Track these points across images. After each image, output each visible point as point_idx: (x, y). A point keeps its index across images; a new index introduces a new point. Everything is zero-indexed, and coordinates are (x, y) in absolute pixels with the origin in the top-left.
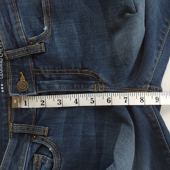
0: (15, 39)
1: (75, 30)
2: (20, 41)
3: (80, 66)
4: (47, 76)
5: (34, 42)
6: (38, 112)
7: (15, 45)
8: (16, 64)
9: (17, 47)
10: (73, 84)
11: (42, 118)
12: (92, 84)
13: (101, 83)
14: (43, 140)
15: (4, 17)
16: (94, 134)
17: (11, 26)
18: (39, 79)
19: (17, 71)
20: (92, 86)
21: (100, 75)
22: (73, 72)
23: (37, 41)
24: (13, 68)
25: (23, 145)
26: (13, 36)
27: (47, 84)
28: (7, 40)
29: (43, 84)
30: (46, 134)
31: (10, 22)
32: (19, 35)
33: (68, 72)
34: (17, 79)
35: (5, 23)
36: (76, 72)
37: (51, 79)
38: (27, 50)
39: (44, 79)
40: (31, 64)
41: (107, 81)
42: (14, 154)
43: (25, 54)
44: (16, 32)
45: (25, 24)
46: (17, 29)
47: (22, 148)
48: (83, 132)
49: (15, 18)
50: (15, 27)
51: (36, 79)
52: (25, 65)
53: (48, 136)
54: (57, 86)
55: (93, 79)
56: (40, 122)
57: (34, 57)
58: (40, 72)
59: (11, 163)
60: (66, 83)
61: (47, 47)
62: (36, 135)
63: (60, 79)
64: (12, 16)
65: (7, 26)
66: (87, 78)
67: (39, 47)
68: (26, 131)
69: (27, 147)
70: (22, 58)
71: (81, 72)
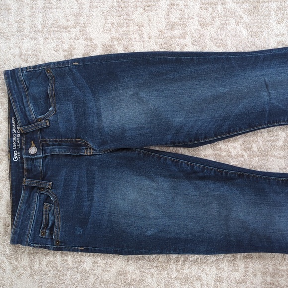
0: (27, 118)
1: (72, 109)
2: (31, 119)
3: (75, 136)
4: (51, 144)
5: (41, 119)
6: (44, 171)
7: (27, 122)
8: (28, 135)
9: (29, 123)
10: (69, 149)
11: (47, 176)
12: (83, 149)
13: (90, 149)
14: (48, 191)
15: (19, 102)
16: (86, 190)
17: (25, 108)
18: (45, 146)
19: (29, 140)
20: (84, 151)
21: (89, 143)
22: (70, 140)
23: (43, 118)
24: (27, 138)
25: (33, 195)
26: (26, 116)
27: (51, 149)
28: (22, 119)
29: (47, 149)
30: (50, 187)
31: (24, 105)
32: (30, 115)
33: (66, 140)
34: (29, 146)
35: (20, 106)
36: (73, 140)
37: (53, 145)
38: (36, 126)
39: (49, 145)
40: (39, 135)
41: (94, 147)
42: (27, 202)
43: (35, 128)
44: (27, 113)
45: (34, 106)
46: (29, 111)
47: (33, 198)
48: (78, 188)
49: (27, 102)
50: (27, 109)
51: (43, 146)
52: (35, 136)
53: (51, 189)
54: (57, 150)
55: (85, 146)
56: (46, 178)
57: (41, 130)
58: (46, 141)
59: (25, 209)
60: (64, 148)
61: (51, 122)
62: (43, 188)
63: (60, 145)
64: (25, 101)
65: (21, 109)
66: (80, 146)
67: (44, 123)
68: (35, 185)
69: (36, 196)
70: (33, 131)
71: (76, 141)
